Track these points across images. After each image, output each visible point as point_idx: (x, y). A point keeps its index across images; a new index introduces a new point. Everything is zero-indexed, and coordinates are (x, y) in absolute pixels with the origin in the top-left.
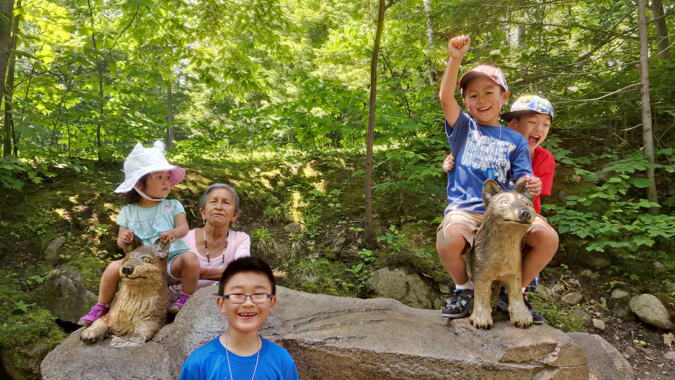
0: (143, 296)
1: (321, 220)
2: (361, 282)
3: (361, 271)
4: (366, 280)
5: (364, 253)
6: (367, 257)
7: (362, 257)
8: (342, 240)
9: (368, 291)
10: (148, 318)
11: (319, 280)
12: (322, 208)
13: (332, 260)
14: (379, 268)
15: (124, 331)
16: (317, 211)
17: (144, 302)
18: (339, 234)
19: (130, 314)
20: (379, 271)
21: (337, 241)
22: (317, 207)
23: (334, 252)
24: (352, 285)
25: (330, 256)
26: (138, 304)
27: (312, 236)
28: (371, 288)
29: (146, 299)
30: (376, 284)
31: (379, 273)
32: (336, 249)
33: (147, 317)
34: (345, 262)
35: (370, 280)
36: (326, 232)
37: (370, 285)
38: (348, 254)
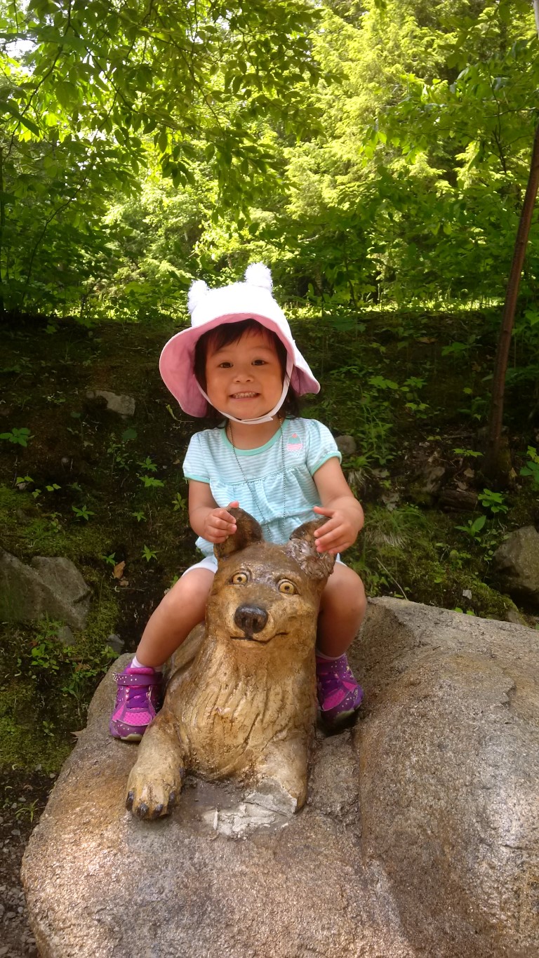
0: (270, 675)
1: (392, 432)
2: (484, 550)
3: (483, 531)
4: (494, 548)
5: (489, 498)
6: (497, 504)
7: (485, 504)
8: (440, 472)
9: (500, 567)
10: (284, 733)
11: (408, 544)
12: (392, 411)
13: (424, 507)
14: (519, 528)
15: (225, 770)
16: (384, 415)
17: (272, 692)
18: (430, 460)
19: (243, 727)
20: (521, 532)
21: (430, 472)
22: (383, 408)
23: (428, 493)
24: (469, 556)
25: (422, 499)
26: (260, 697)
27: (383, 462)
28: (507, 564)
29: (277, 682)
30: (517, 557)
31: (519, 537)
32: (430, 487)
33: (281, 731)
34: (446, 512)
35: (504, 549)
36: (404, 455)
37: (505, 558)
38: (455, 498)
